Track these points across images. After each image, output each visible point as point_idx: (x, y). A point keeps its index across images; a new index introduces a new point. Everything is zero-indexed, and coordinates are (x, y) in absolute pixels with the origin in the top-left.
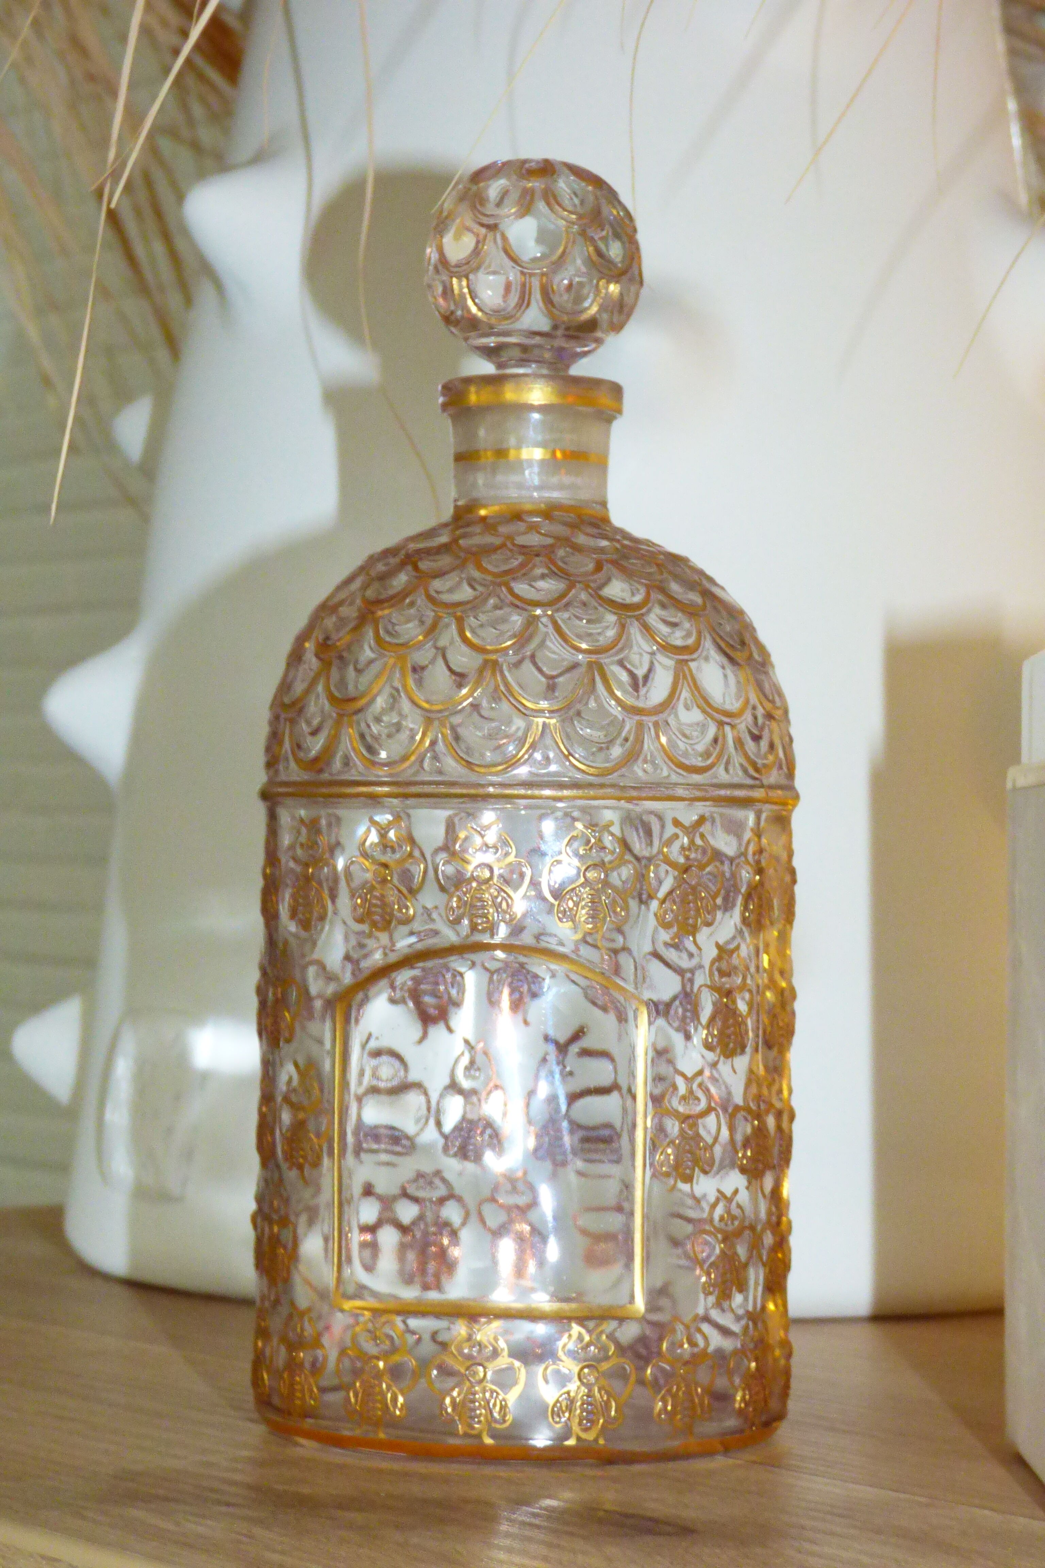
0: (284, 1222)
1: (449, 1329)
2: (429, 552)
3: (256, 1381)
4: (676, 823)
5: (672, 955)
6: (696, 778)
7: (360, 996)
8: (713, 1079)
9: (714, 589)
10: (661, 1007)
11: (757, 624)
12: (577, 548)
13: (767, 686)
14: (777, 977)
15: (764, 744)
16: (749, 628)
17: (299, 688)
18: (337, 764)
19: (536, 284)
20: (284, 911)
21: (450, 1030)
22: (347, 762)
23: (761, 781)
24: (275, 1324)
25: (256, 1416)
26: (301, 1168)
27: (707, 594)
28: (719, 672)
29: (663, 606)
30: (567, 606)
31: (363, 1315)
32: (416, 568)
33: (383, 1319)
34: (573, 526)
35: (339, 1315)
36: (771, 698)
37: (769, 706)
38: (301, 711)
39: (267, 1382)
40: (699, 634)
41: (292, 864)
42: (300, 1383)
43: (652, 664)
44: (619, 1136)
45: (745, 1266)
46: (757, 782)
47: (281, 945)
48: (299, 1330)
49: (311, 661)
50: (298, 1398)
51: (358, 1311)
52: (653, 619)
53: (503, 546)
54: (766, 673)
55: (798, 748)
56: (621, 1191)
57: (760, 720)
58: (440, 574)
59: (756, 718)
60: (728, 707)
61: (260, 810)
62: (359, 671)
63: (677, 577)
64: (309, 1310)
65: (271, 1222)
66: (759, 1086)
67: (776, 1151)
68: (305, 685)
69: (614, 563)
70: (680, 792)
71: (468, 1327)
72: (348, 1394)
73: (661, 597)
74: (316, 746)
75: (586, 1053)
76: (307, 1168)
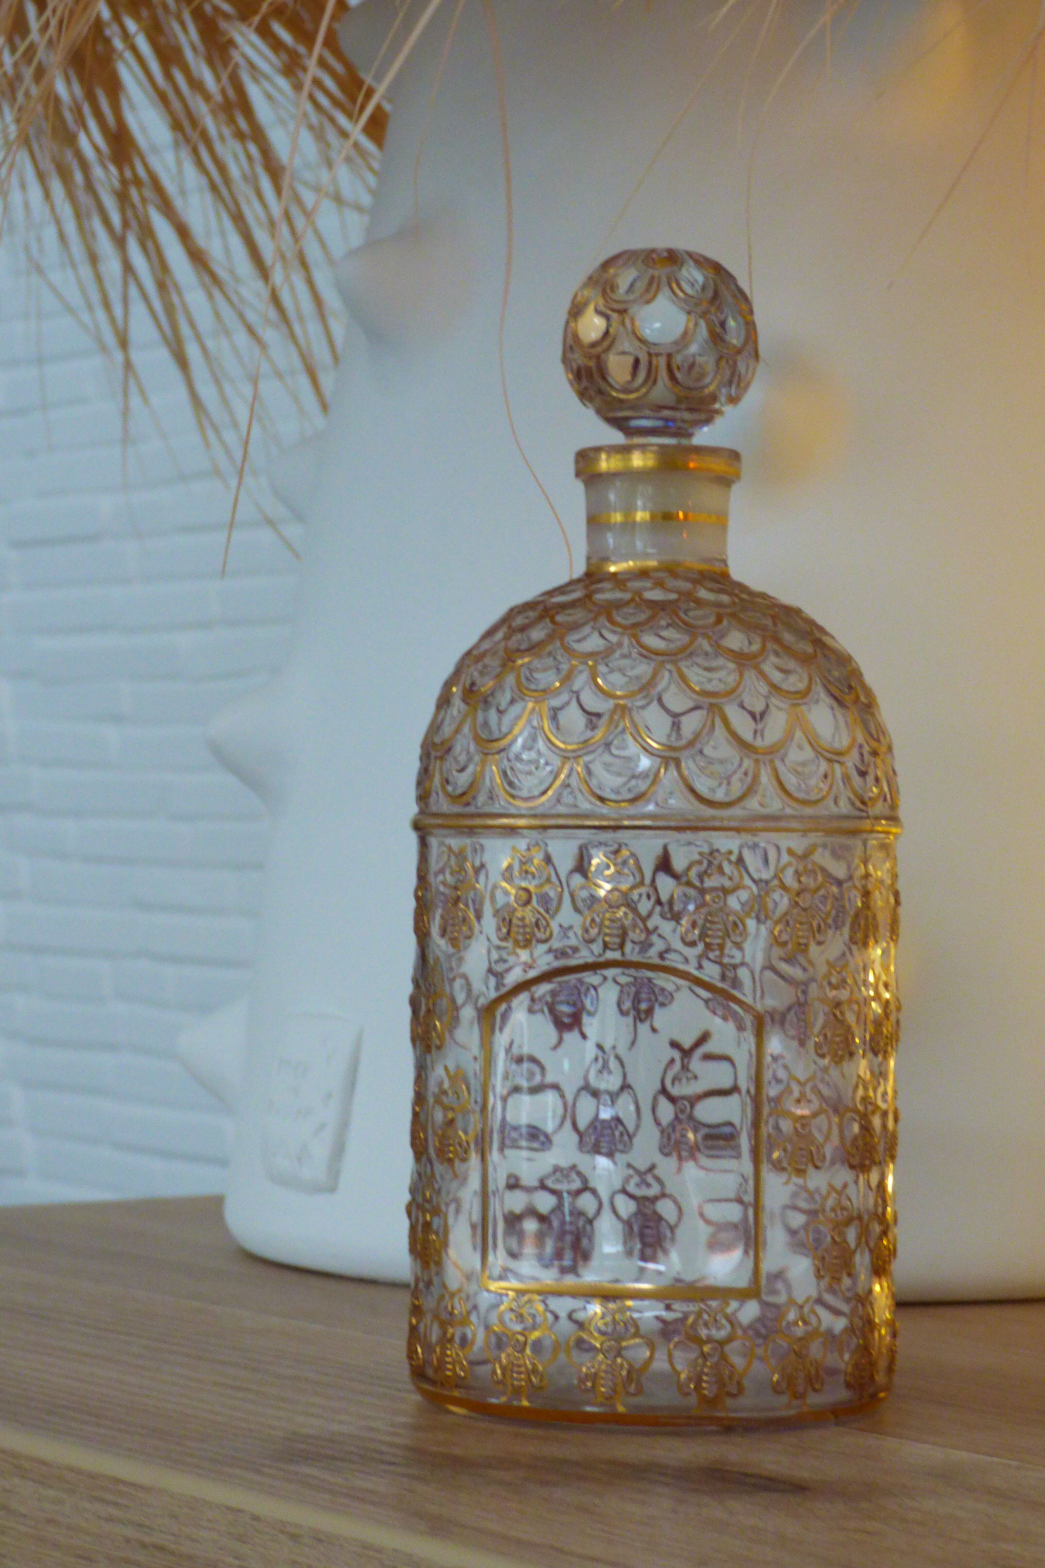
0: (436, 1211)
1: (585, 1308)
2: (563, 607)
3: (411, 1353)
4: (790, 852)
5: (784, 967)
6: (808, 811)
7: (503, 1007)
8: (822, 1080)
9: (825, 638)
10: (777, 1017)
11: (864, 670)
12: (699, 603)
13: (872, 727)
14: (881, 989)
15: (870, 779)
16: (856, 674)
17: (447, 730)
18: (481, 798)
19: (662, 362)
20: (435, 931)
21: (584, 1036)
22: (491, 797)
23: (867, 812)
24: (428, 1303)
25: (411, 1387)
26: (450, 1161)
27: (818, 643)
28: (828, 713)
29: (777, 654)
30: (691, 654)
31: (507, 1295)
32: (553, 621)
33: (526, 1298)
34: (695, 582)
35: (486, 1294)
36: (875, 736)
37: (874, 744)
38: (449, 750)
39: (420, 1355)
40: (810, 679)
41: (442, 888)
42: (451, 1356)
43: (767, 706)
44: (739, 1134)
45: (855, 1251)
46: (864, 814)
47: (431, 962)
48: (450, 1308)
49: (458, 705)
50: (449, 1370)
51: (504, 1292)
52: (767, 668)
53: (632, 600)
54: (873, 714)
55: (902, 781)
56: (741, 1185)
57: (867, 756)
58: (575, 627)
59: (862, 755)
60: (837, 745)
61: (412, 839)
62: (501, 712)
63: (790, 627)
64: (460, 1290)
65: (424, 1211)
66: (866, 1089)
67: (881, 1148)
68: (453, 727)
69: (733, 615)
70: (794, 824)
71: (602, 1305)
72: (494, 1365)
73: (775, 647)
74: (463, 780)
75: (708, 1057)
76: (457, 1162)
